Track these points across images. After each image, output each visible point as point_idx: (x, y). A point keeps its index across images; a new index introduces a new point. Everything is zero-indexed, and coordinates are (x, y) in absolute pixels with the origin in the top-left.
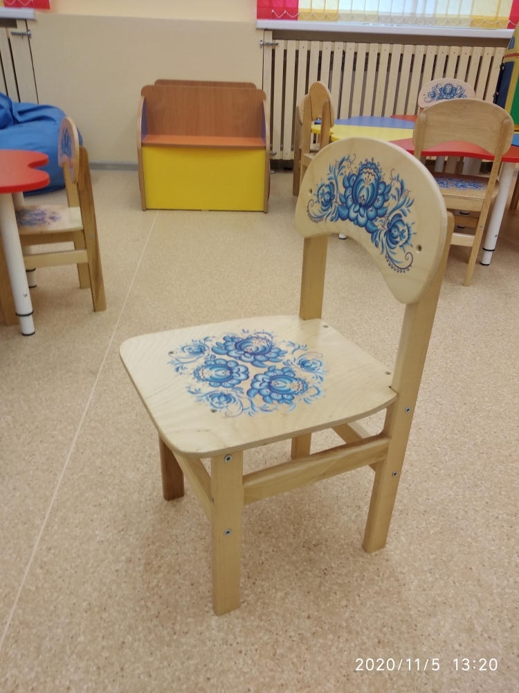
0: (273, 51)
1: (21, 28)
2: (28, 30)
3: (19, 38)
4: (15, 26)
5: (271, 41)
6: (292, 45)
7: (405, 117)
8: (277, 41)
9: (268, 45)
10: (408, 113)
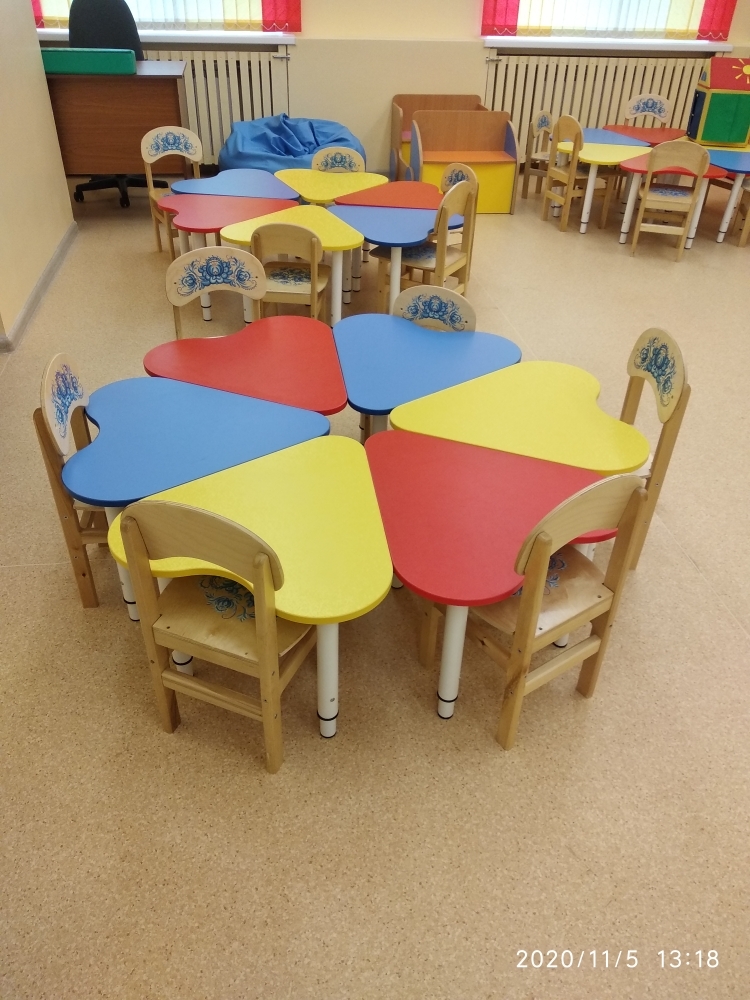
0: (497, 66)
1: (281, 53)
2: (287, 54)
3: (279, 61)
4: (277, 51)
5: (496, 58)
6: (513, 60)
7: (606, 128)
8: (501, 57)
9: (493, 61)
10: (609, 124)
